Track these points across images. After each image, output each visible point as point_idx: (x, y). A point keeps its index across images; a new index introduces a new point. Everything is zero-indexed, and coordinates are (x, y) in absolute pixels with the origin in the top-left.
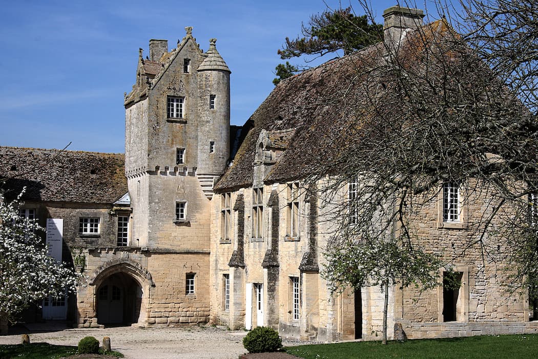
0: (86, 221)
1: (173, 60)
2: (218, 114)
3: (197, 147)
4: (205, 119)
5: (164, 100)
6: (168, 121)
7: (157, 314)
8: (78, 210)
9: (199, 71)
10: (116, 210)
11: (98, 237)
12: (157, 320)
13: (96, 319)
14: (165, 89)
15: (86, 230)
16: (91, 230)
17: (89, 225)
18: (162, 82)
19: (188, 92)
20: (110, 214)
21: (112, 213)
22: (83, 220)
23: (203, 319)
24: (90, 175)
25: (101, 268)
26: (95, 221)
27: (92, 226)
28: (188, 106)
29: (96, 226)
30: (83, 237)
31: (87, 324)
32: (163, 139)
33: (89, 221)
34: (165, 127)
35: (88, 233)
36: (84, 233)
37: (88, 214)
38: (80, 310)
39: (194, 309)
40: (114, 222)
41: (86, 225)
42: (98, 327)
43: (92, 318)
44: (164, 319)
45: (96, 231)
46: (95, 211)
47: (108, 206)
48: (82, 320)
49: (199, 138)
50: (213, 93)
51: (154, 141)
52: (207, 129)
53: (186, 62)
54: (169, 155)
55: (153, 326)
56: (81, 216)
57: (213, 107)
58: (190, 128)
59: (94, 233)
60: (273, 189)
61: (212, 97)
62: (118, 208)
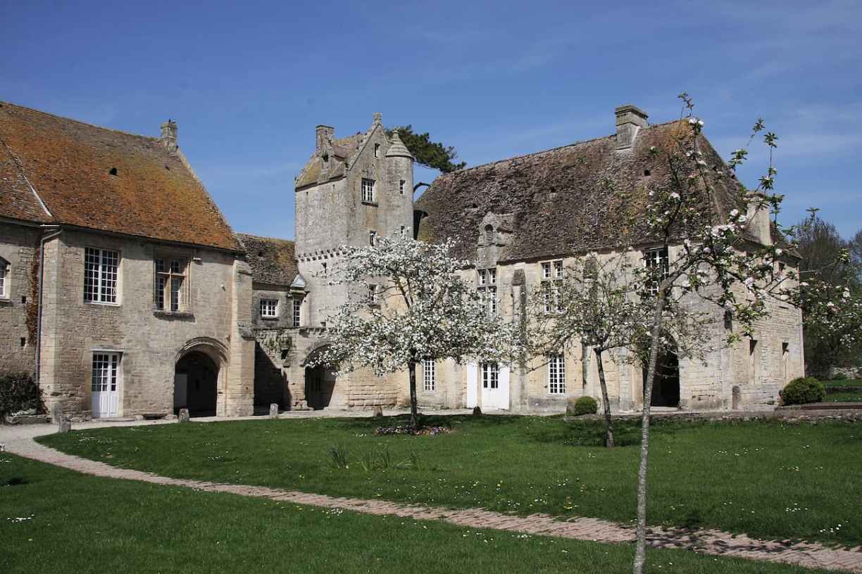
0: (265, 303)
1: (367, 143)
2: (408, 199)
3: (386, 230)
4: (396, 203)
5: (359, 182)
6: (363, 203)
7: (356, 397)
8: (259, 291)
9: (387, 156)
10: (293, 293)
11: (276, 319)
12: (356, 403)
13: (306, 402)
14: (360, 171)
15: (265, 313)
16: (270, 313)
17: (267, 307)
18: (358, 164)
19: (378, 176)
20: (287, 297)
21: (289, 296)
22: (263, 302)
23: (392, 402)
24: (258, 257)
25: (309, 349)
26: (273, 303)
27: (270, 308)
28: (378, 189)
29: (274, 308)
30: (264, 319)
31: (298, 407)
32: (360, 220)
33: (267, 303)
34: (360, 209)
35: (267, 315)
36: (263, 315)
37: (268, 296)
38: (292, 392)
39: (385, 392)
40: (290, 305)
41: (265, 308)
42: (308, 410)
43: (302, 400)
44: (360, 402)
45: (274, 313)
46: (275, 293)
47: (286, 289)
48: (293, 402)
49: (388, 222)
50: (403, 179)
51: (351, 222)
52: (398, 213)
53: (377, 146)
54: (364, 237)
55: (352, 408)
56: (261, 297)
57: (402, 192)
58: (381, 212)
59: (272, 316)
60: (517, 268)
61: (402, 182)
62: (294, 291)
